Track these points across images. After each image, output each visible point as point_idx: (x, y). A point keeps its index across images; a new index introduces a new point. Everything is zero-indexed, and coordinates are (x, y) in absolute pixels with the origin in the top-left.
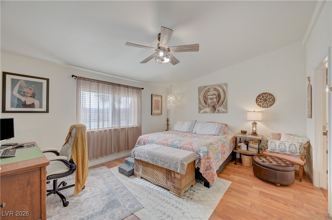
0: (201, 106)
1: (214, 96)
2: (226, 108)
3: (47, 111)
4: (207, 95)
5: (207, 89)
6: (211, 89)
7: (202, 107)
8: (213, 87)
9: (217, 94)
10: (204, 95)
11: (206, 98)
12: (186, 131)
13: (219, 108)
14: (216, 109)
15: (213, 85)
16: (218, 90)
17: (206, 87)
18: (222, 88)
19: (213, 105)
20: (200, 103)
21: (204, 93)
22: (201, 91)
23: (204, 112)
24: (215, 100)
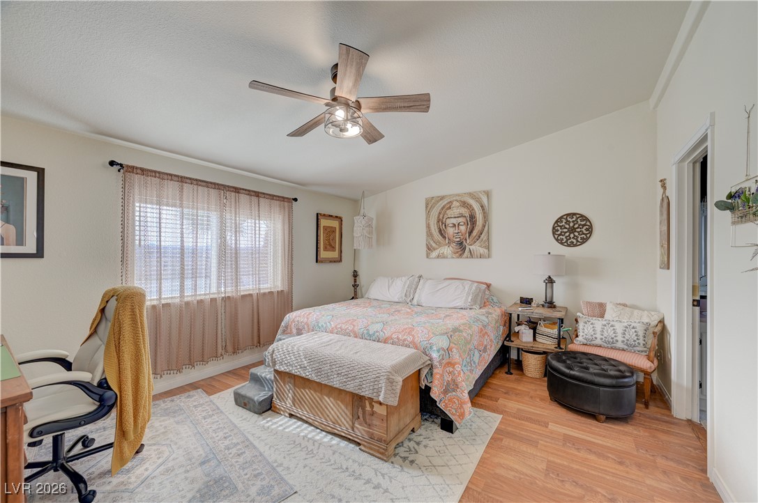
0: (432, 242)
1: (461, 220)
2: (488, 248)
3: (39, 254)
4: (446, 216)
5: (446, 202)
6: (454, 203)
7: (434, 245)
8: (458, 198)
9: (467, 215)
10: (438, 217)
11: (442, 223)
12: (397, 300)
13: (471, 247)
14: (465, 249)
15: (459, 195)
16: (471, 206)
17: (442, 198)
18: (478, 200)
19: (458, 240)
20: (430, 234)
21: (440, 213)
22: (432, 207)
23: (438, 257)
24: (463, 228)
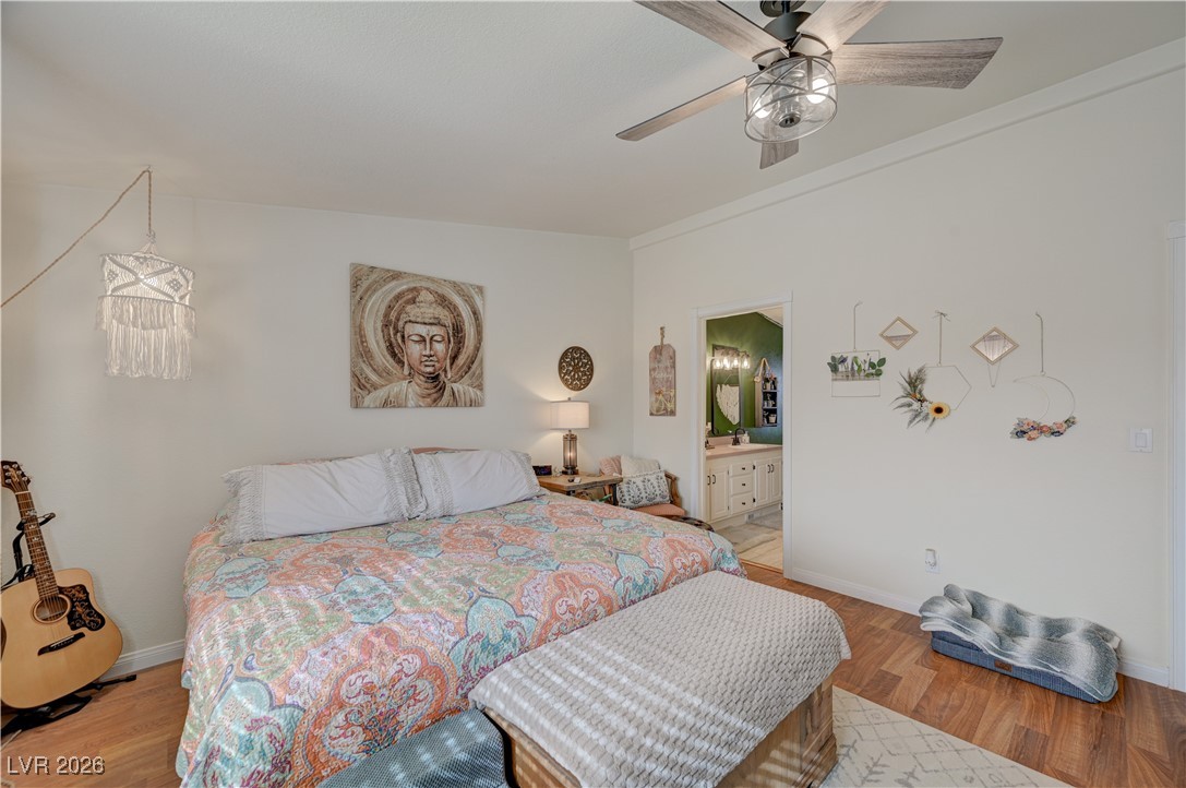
0: (368, 371)
1: (435, 330)
4: (404, 318)
5: (405, 287)
6: (423, 293)
7: (374, 377)
8: (432, 286)
9: (448, 322)
10: (386, 315)
11: (395, 328)
13: (455, 386)
14: (443, 389)
15: (432, 280)
16: (455, 307)
17: (396, 276)
18: (469, 300)
19: (430, 369)
20: (361, 351)
21: (390, 307)
22: (371, 289)
23: (386, 404)
24: (440, 348)
